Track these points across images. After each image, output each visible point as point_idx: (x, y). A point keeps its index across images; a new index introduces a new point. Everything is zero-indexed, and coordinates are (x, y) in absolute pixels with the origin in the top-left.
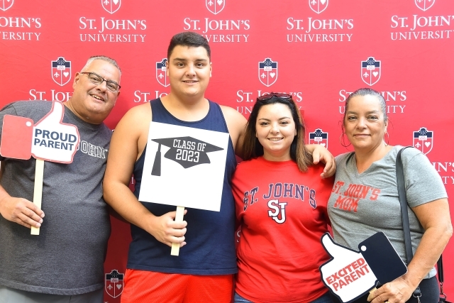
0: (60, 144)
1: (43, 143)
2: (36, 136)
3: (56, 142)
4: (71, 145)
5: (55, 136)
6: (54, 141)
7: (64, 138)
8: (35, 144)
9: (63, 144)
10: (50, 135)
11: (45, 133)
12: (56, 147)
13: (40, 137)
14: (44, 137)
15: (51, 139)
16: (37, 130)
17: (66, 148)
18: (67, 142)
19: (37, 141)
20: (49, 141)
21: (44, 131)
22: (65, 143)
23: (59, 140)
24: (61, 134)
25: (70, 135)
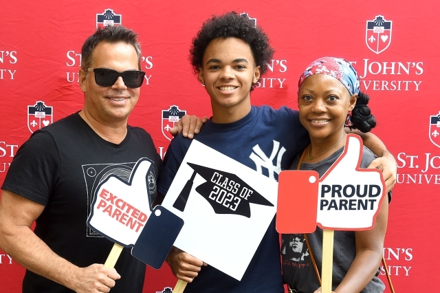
0: (357, 203)
1: (333, 205)
2: (323, 196)
3: (351, 201)
4: (372, 201)
5: (349, 191)
6: (348, 199)
7: (362, 192)
8: (322, 209)
9: (360, 201)
10: (342, 192)
11: (335, 189)
12: (350, 209)
13: (328, 197)
14: (333, 196)
15: (343, 198)
16: (323, 187)
17: (365, 208)
18: (367, 197)
19: (324, 203)
20: (341, 201)
21: (334, 186)
22: (363, 199)
23: (355, 197)
24: (358, 186)
25: (371, 187)
